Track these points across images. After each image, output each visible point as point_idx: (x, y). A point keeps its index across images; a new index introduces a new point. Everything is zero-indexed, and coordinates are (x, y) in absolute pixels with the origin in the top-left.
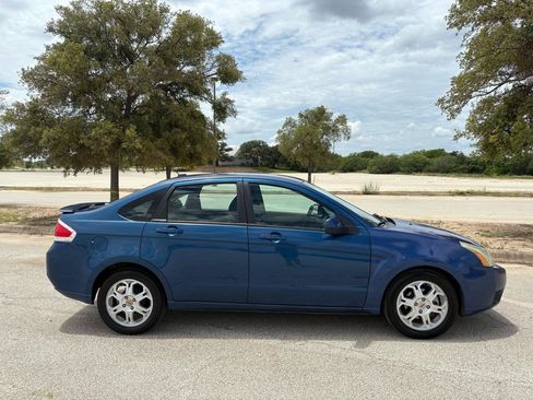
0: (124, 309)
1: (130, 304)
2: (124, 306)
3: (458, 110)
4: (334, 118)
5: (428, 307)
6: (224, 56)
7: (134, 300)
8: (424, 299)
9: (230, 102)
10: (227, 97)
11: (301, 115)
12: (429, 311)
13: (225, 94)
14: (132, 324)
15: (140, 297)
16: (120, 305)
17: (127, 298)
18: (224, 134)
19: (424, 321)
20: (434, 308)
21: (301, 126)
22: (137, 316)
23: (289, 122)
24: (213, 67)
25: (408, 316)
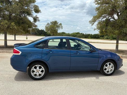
0: (36, 73)
1: (38, 72)
2: (36, 72)
3: (93, 24)
4: (59, 24)
5: (110, 68)
6: (36, 5)
7: (39, 71)
8: (109, 67)
9: (38, 18)
10: (37, 16)
11: (51, 22)
12: (110, 69)
13: (36, 16)
14: (38, 77)
15: (41, 70)
16: (35, 72)
17: (37, 70)
18: (37, 26)
19: (109, 71)
20: (111, 69)
21: (51, 25)
22: (40, 75)
23: (48, 24)
24: (33, 8)
25: (106, 71)
